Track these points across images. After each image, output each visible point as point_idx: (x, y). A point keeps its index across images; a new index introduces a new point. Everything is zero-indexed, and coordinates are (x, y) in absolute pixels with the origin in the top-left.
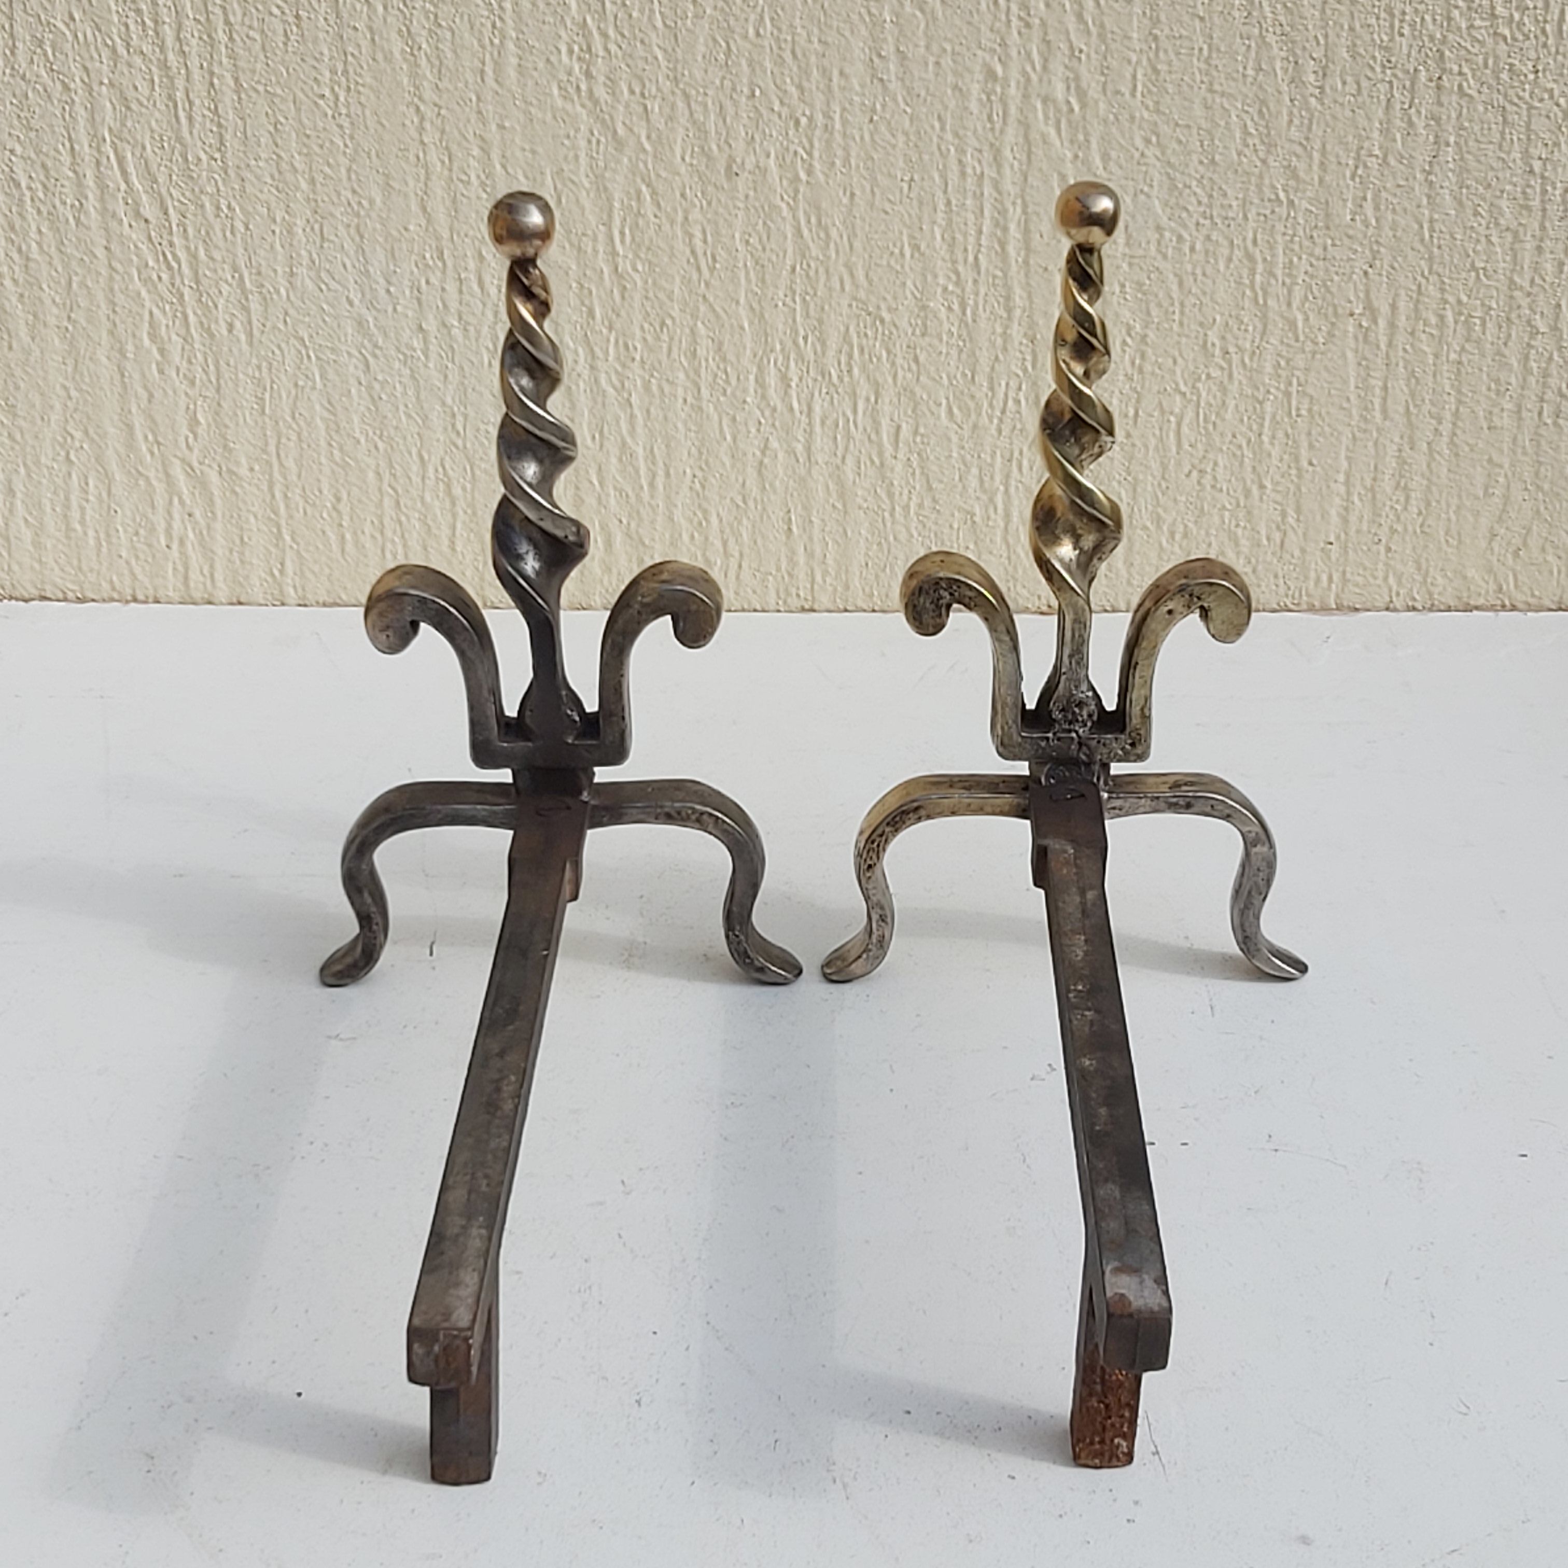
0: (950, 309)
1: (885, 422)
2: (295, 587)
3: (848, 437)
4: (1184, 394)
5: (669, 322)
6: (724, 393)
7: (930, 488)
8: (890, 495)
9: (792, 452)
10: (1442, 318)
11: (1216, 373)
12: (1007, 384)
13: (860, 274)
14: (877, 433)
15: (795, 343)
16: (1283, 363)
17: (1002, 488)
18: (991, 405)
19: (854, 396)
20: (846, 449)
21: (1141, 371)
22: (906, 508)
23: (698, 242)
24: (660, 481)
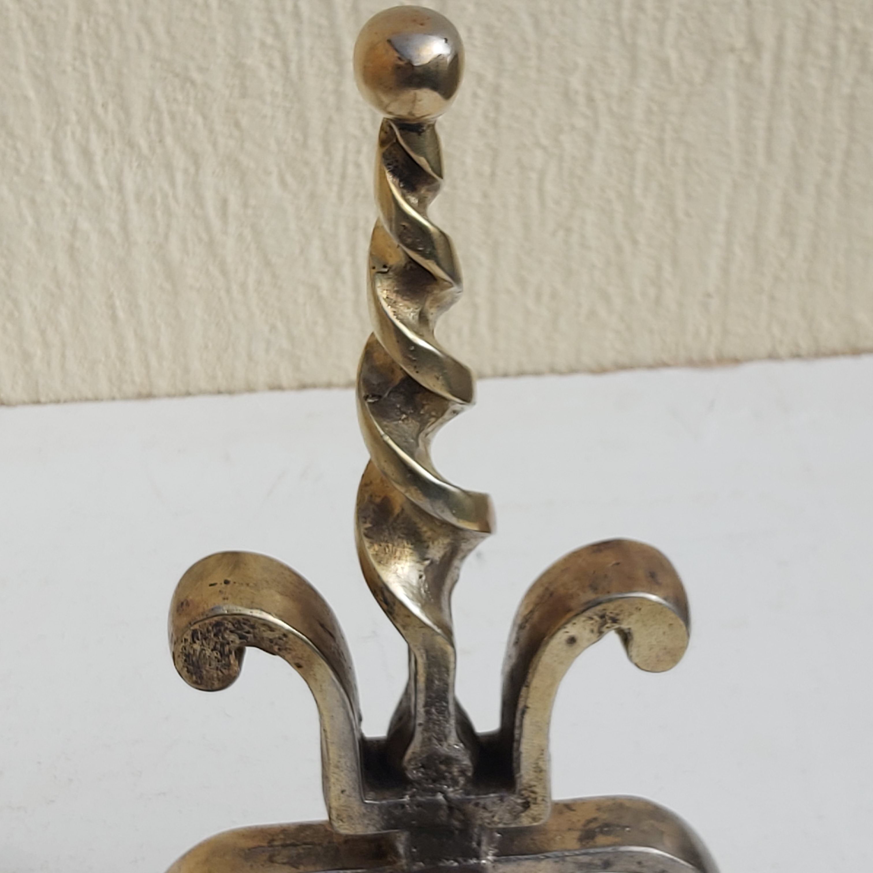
0: (270, 66)
1: (209, 195)
3: (168, 212)
4: (544, 148)
6: (17, 171)
7: (268, 264)
8: (224, 272)
9: (104, 233)
10: (834, 50)
11: (580, 123)
12: (345, 148)
13: (160, 30)
14: (202, 206)
15: (93, 112)
16: (655, 108)
17: (349, 259)
18: (328, 171)
19: (169, 167)
20: (168, 226)
21: (495, 124)
22: (243, 286)
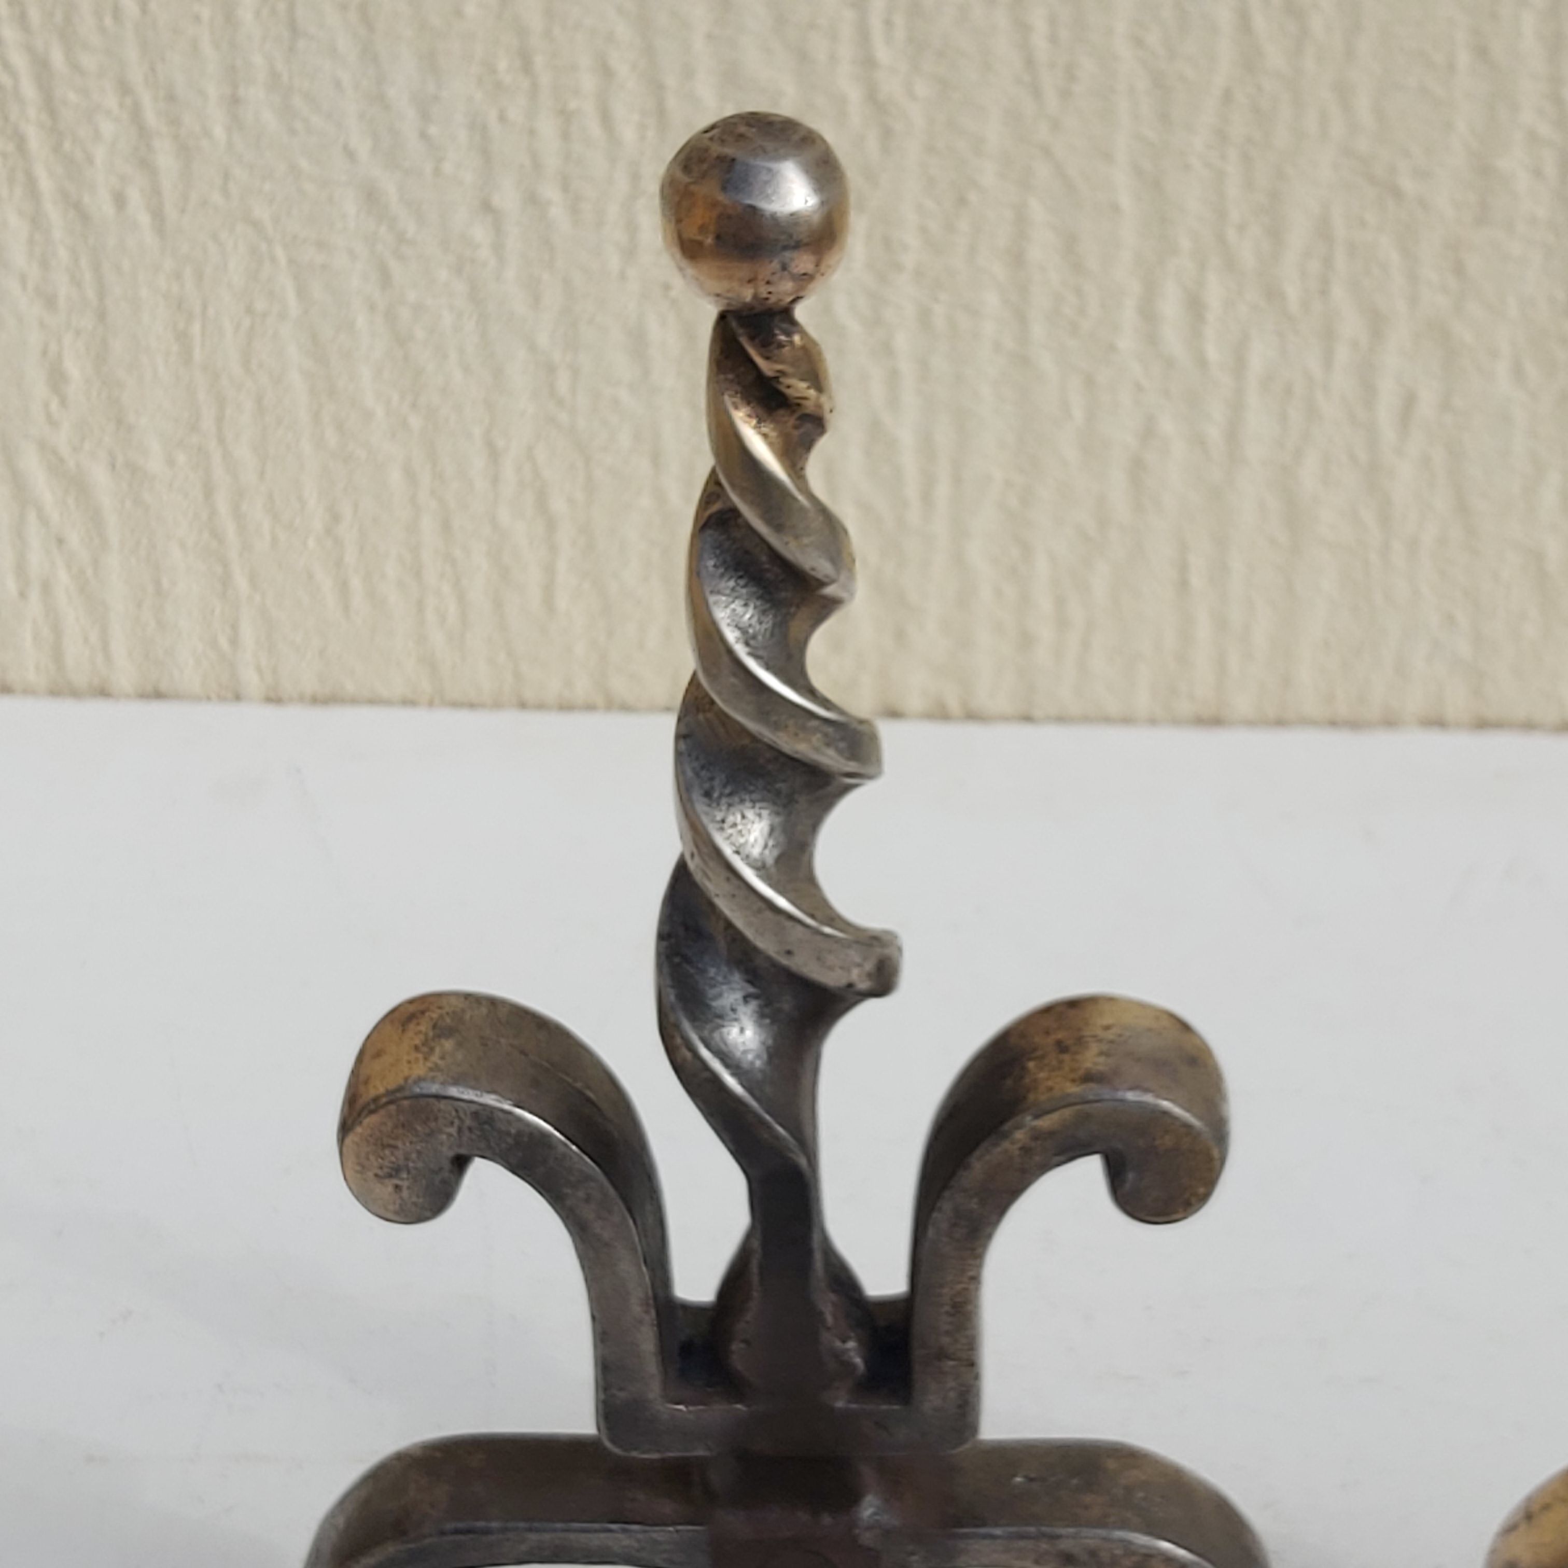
2: (259, 670)
5: (973, 197)
23: (1040, 41)
24: (943, 490)
